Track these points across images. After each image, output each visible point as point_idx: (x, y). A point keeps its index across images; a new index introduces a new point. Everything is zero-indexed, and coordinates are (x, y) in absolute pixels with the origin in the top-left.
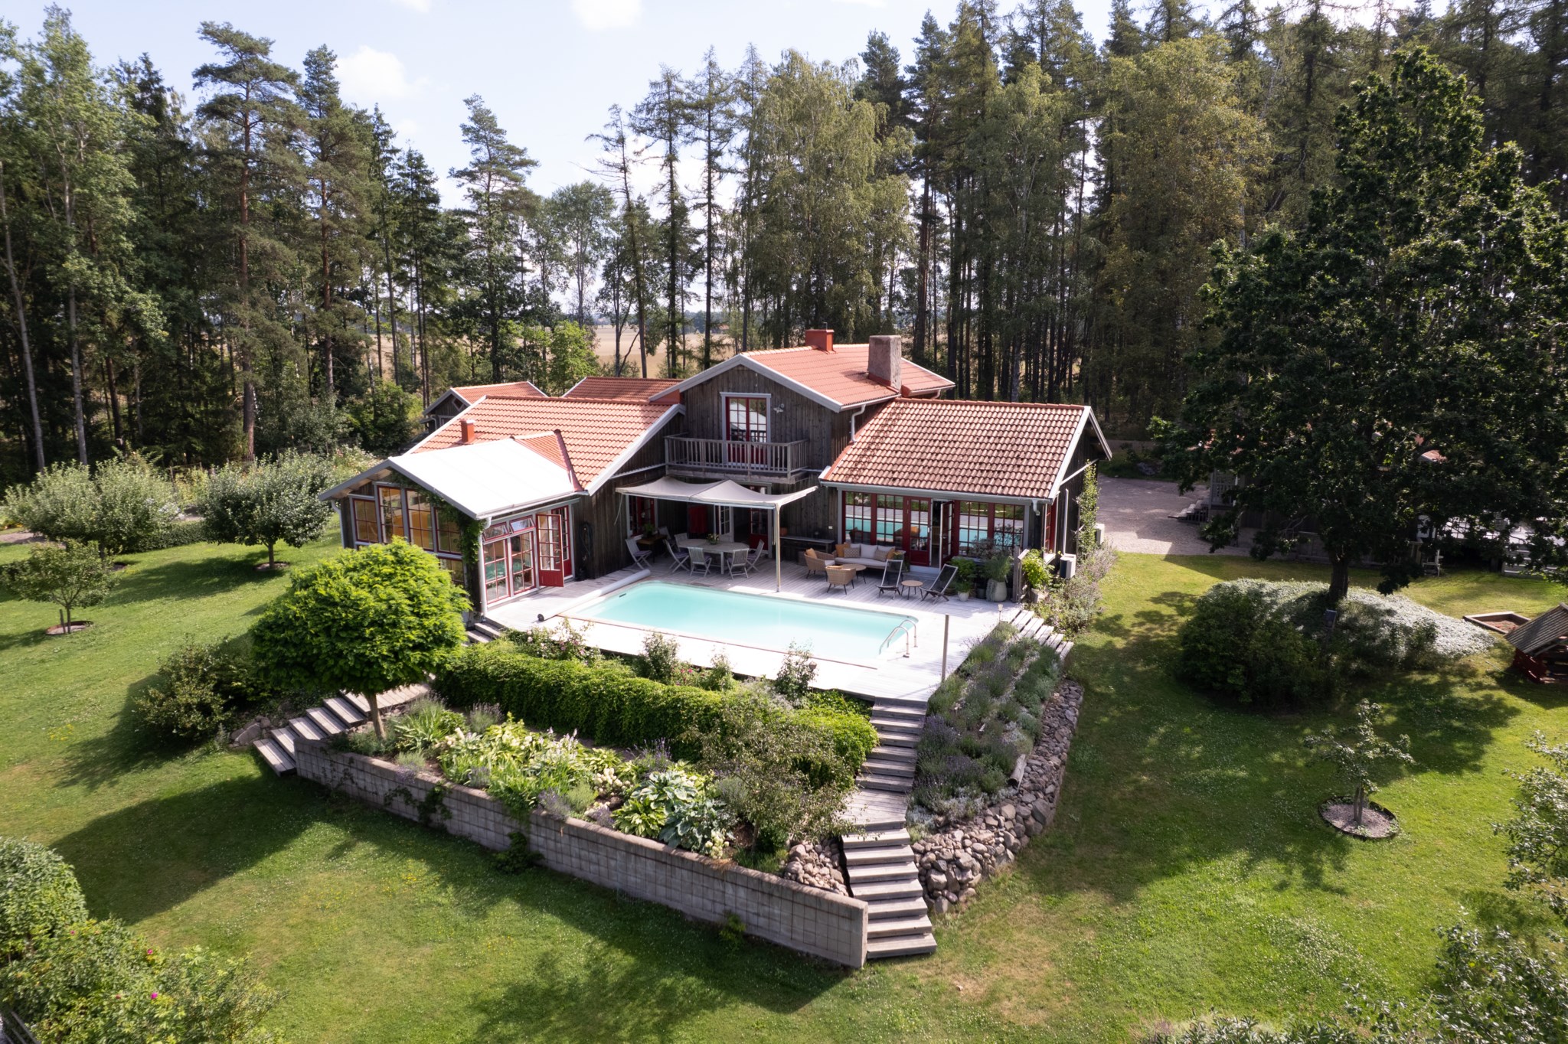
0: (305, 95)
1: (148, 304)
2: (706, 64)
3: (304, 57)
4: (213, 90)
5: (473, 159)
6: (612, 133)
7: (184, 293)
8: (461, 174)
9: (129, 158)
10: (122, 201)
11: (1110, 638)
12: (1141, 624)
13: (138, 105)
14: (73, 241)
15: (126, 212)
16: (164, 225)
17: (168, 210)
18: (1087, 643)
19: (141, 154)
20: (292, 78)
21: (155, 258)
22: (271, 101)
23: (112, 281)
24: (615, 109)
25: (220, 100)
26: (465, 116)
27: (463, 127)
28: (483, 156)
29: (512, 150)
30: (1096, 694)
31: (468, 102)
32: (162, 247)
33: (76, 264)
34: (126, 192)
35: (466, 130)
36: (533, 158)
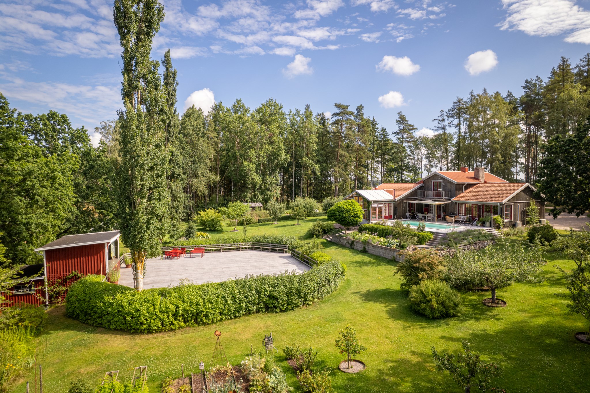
0: (356, 117)
1: (317, 168)
2: (470, 96)
3: (356, 108)
4: (335, 118)
5: (398, 129)
6: (440, 118)
7: (324, 165)
8: (395, 133)
9: (317, 135)
10: (315, 145)
13: (320, 123)
14: (305, 154)
15: (315, 147)
16: (322, 150)
17: (323, 146)
19: (319, 134)
20: (352, 113)
21: (319, 157)
22: (348, 119)
23: (310, 162)
24: (442, 111)
25: (336, 121)
26: (397, 117)
28: (402, 128)
29: (410, 125)
31: (398, 113)
32: (321, 155)
33: (305, 158)
34: (316, 143)
35: (397, 121)
36: (416, 127)
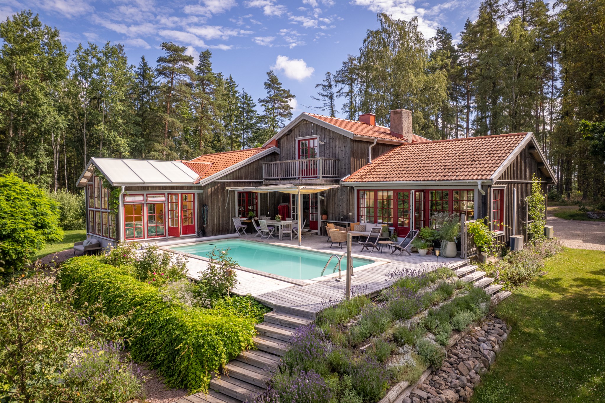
0: (199, 68)
1: (123, 143)
5: (267, 95)
6: (326, 83)
8: (263, 101)
11: (547, 292)
12: (578, 286)
18: (524, 294)
24: (329, 74)
26: (266, 79)
27: (265, 83)
28: (272, 93)
29: (284, 91)
30: (524, 333)
31: (268, 74)
36: (293, 94)
